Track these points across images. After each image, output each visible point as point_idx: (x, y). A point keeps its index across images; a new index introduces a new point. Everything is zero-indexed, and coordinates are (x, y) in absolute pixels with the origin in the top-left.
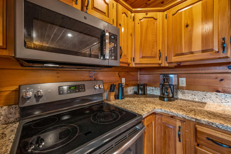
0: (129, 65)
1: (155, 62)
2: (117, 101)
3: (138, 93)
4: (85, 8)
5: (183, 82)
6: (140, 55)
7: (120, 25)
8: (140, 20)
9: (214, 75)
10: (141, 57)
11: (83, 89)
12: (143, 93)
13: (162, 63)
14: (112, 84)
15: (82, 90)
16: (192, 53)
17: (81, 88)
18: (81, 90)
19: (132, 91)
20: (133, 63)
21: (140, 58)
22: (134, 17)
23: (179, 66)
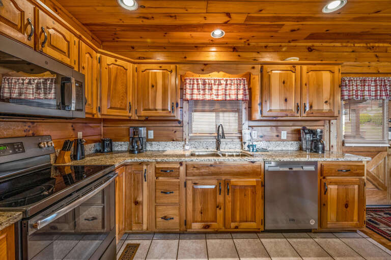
0: (93, 116)
1: (125, 114)
2: (75, 162)
3: (102, 151)
4: (40, 46)
5: (151, 134)
6: (108, 105)
7: (83, 68)
8: (108, 65)
9: (172, 128)
10: (109, 107)
11: (21, 149)
12: (109, 149)
13: (132, 116)
14: (67, 140)
15: (19, 150)
16: (156, 110)
17: (16, 148)
18: (17, 150)
19: (93, 149)
20: (99, 113)
21: (109, 109)
22: (100, 59)
23: (147, 120)
